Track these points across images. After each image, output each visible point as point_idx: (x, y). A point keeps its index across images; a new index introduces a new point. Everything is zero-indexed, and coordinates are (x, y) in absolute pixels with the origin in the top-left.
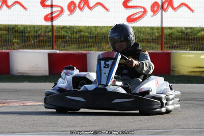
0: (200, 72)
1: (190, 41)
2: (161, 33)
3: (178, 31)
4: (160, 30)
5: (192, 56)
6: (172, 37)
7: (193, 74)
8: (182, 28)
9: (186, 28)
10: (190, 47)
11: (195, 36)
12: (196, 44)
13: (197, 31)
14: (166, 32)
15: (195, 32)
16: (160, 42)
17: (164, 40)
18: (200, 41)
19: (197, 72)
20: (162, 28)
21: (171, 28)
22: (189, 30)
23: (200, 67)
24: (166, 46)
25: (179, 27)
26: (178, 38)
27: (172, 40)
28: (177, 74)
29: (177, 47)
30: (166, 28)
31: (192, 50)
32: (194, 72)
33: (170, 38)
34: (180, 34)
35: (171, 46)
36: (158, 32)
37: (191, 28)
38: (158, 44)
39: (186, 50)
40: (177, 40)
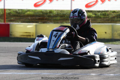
0: (27, 35)
1: (21, 17)
2: (4, 13)
3: (14, 12)
4: (3, 11)
5: (22, 26)
6: (10, 15)
7: (23, 37)
8: (16, 10)
9: (19, 10)
10: (21, 21)
11: (24, 15)
12: (24, 19)
13: (25, 11)
14: (7, 12)
15: (24, 12)
16: (3, 18)
17: (6, 17)
18: (27, 18)
19: (25, 35)
20: (5, 10)
21: (10, 10)
22: (20, 11)
23: (27, 33)
24: (7, 20)
25: (15, 9)
26: (14, 16)
27: (10, 16)
28: (13, 37)
29: (14, 21)
30: (7, 9)
31: (22, 22)
32: (23, 35)
33: (9, 15)
34: (15, 13)
35: (10, 20)
36: (2, 12)
37: (22, 10)
38: (2, 19)
39: (19, 22)
40: (13, 16)
